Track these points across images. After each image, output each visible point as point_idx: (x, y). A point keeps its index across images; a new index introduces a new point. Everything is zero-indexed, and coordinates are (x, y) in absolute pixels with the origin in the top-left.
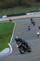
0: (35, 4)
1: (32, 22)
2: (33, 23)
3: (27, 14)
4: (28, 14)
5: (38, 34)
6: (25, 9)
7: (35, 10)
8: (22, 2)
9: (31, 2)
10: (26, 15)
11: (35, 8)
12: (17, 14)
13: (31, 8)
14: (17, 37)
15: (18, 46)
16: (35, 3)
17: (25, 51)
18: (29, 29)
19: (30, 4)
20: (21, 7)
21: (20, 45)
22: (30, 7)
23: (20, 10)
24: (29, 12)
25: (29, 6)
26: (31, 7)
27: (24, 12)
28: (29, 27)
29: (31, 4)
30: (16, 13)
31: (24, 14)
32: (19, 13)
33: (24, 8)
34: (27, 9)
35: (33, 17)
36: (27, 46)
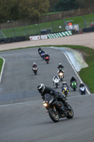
0: (50, 15)
1: (42, 56)
2: (46, 58)
3: (30, 37)
4: (35, 38)
5: (55, 81)
6: (27, 26)
7: (51, 28)
8: (20, 10)
9: (41, 11)
10: (29, 40)
11: (50, 23)
12: (8, 39)
13: (40, 24)
14: (42, 85)
15: (46, 105)
16: (50, 12)
17: (60, 117)
18: (35, 72)
19: (37, 15)
20: (17, 23)
21: (50, 102)
22: (38, 23)
23: (15, 28)
24: (37, 35)
25: (35, 20)
26: (41, 22)
27: (24, 34)
28: (35, 66)
29: (39, 14)
30: (5, 37)
31: (25, 39)
32: (12, 35)
33: (25, 25)
34: (31, 26)
35: (46, 44)
36: (66, 105)
